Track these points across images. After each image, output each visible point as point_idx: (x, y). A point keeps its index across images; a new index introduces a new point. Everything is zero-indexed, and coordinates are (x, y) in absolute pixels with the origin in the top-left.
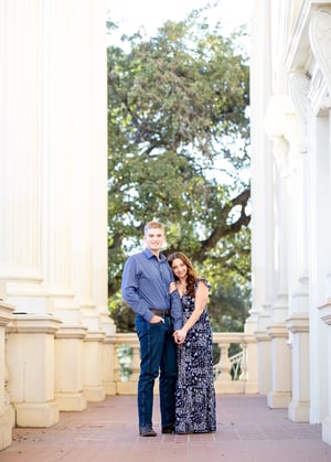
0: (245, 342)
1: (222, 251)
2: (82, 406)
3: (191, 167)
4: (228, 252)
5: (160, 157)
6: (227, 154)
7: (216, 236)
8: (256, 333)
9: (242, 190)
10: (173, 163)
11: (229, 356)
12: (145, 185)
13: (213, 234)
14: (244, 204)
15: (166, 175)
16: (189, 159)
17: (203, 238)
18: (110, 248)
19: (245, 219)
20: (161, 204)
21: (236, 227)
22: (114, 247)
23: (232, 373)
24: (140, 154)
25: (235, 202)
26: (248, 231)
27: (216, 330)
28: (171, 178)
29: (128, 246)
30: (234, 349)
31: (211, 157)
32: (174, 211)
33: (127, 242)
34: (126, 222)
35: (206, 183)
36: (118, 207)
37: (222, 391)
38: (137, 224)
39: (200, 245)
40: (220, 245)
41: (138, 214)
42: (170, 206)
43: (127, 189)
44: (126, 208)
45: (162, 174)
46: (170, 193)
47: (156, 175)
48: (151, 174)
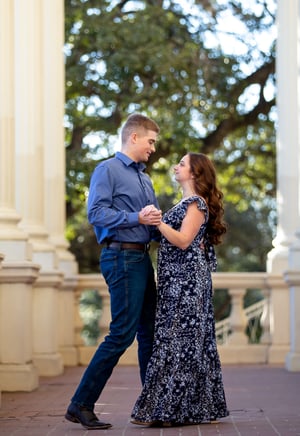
0: (269, 288)
1: (228, 153)
3: (185, 29)
4: (237, 154)
5: (139, 14)
6: (238, 9)
7: (222, 131)
8: (286, 274)
9: (260, 63)
10: (159, 24)
11: (246, 306)
12: (117, 55)
13: (219, 127)
14: (263, 84)
15: (150, 40)
16: (179, 15)
17: (202, 132)
19: (264, 106)
20: (141, 85)
21: (251, 119)
23: (248, 332)
24: (109, 9)
25: (251, 80)
26: (270, 124)
28: (158, 44)
29: (92, 146)
30: (251, 298)
31: (214, 15)
32: (162, 91)
33: (92, 139)
34: (90, 111)
35: (208, 51)
36: (77, 84)
37: (234, 360)
38: (106, 113)
39: (200, 144)
40: (227, 144)
41: (107, 96)
42: (156, 86)
43: (91, 61)
44: (91, 90)
45: (144, 39)
46: (157, 67)
47: (135, 41)
48: (127, 39)
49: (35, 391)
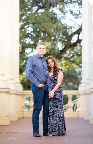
0: (79, 95)
1: (69, 55)
2: (8, 123)
3: (56, 18)
4: (71, 55)
5: (42, 13)
6: (72, 12)
7: (67, 48)
8: (84, 91)
9: (78, 28)
10: (48, 16)
11: (72, 100)
12: (36, 26)
13: (65, 47)
14: (79, 34)
15: (45, 21)
16: (55, 14)
17: (60, 49)
18: (20, 53)
19: (79, 41)
20: (42, 34)
21: (75, 45)
22: (22, 53)
23: (73, 108)
24: (33, 12)
25: (75, 33)
26: (81, 46)
27: (66, 90)
28: (47, 22)
29: (28, 53)
30: (74, 98)
31: (64, 13)
32: (48, 37)
33: (28, 51)
34: (27, 42)
35: (62, 25)
36: (24, 35)
37: (69, 116)
38: (32, 43)
39: (60, 52)
40: (68, 52)
41: (32, 38)
42: (47, 35)
43: (28, 27)
44: (27, 36)
45: (43, 21)
46: (47, 29)
47: (40, 21)
48: (38, 21)
49: (9, 125)
